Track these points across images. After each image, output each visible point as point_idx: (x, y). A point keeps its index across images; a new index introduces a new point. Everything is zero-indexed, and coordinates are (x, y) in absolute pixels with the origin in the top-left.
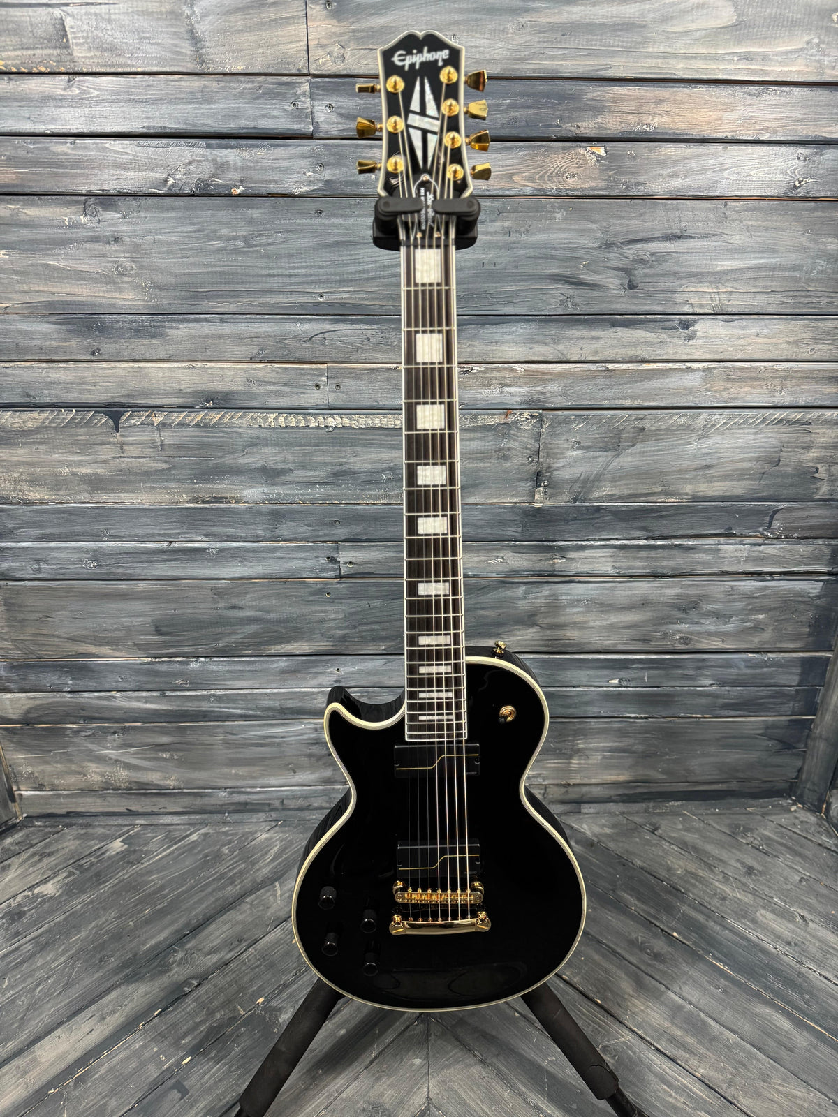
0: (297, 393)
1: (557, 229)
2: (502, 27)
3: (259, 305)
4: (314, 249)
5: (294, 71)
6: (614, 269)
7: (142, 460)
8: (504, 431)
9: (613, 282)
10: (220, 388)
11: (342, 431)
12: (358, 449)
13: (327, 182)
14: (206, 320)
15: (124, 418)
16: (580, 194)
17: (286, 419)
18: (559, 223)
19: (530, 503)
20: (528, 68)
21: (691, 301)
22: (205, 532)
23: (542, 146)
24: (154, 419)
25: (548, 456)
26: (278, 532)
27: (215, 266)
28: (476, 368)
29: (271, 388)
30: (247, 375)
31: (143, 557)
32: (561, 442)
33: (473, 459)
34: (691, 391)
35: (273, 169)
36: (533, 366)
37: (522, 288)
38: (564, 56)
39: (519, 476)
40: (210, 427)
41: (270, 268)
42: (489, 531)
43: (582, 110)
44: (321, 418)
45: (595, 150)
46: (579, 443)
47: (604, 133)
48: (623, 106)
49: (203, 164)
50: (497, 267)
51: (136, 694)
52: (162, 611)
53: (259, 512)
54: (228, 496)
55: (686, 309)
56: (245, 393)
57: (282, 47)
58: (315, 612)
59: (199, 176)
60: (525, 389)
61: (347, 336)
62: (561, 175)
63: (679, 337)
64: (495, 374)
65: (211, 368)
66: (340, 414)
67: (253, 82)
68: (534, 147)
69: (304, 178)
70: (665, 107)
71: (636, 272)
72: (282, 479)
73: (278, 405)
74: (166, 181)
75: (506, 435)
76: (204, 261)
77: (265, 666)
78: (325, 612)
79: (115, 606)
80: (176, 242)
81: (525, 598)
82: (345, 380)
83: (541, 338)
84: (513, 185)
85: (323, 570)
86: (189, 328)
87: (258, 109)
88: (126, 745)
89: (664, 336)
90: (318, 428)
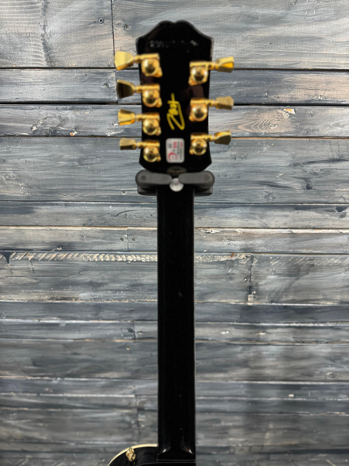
0: (111, 243)
1: (264, 156)
2: (232, 40)
3: (88, 197)
4: (119, 167)
5: (106, 66)
6: (298, 178)
7: (23, 278)
8: (230, 264)
9: (297, 186)
10: (66, 240)
11: (137, 263)
12: (145, 273)
13: (127, 130)
14: (57, 204)
15: (12, 256)
16: (278, 136)
17: (104, 256)
18: (265, 152)
19: (245, 303)
20: (249, 63)
21: (344, 196)
22: (58, 315)
23: (256, 108)
24: (29, 257)
25: (256, 278)
26: (99, 316)
27: (61, 175)
28: (214, 231)
29: (96, 240)
30: (81, 234)
31: (25, 327)
32: (263, 271)
33: (212, 279)
34: (341, 245)
35: (94, 122)
36: (248, 230)
37: (242, 188)
38: (271, 56)
39: (239, 288)
40: (60, 261)
41: (94, 177)
42: (221, 317)
43: (281, 87)
44: (124, 256)
45: (288, 110)
46: (275, 271)
47: (294, 101)
48: (307, 85)
49: (53, 119)
50: (227, 177)
51: (24, 394)
52: (37, 354)
53: (88, 306)
54: (71, 297)
55: (341, 200)
56: (80, 243)
57: (99, 52)
58: (120, 357)
59: (51, 126)
60: (242, 243)
61: (139, 213)
62: (267, 125)
63: (336, 216)
64: (225, 234)
65: (60, 230)
66: (135, 254)
67: (82, 72)
68: (251, 109)
69: (113, 127)
70: (333, 86)
71: (311, 180)
72: (101, 288)
73: (100, 249)
74: (32, 128)
75: (231, 266)
76: (55, 172)
77: (93, 383)
78: (127, 357)
79: (10, 351)
80: (38, 162)
81: (241, 353)
82: (138, 236)
83: (252, 215)
84: (238, 131)
85: (125, 336)
86: (47, 209)
87: (85, 87)
88: (19, 419)
89: (327, 215)
90: (123, 261)
